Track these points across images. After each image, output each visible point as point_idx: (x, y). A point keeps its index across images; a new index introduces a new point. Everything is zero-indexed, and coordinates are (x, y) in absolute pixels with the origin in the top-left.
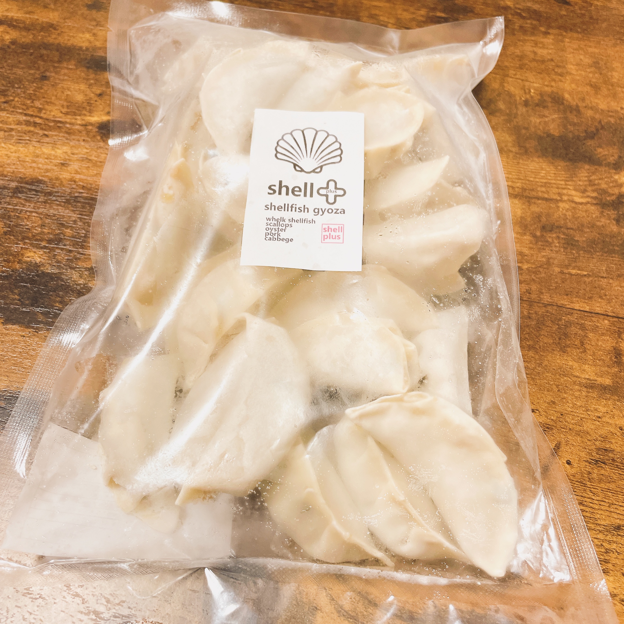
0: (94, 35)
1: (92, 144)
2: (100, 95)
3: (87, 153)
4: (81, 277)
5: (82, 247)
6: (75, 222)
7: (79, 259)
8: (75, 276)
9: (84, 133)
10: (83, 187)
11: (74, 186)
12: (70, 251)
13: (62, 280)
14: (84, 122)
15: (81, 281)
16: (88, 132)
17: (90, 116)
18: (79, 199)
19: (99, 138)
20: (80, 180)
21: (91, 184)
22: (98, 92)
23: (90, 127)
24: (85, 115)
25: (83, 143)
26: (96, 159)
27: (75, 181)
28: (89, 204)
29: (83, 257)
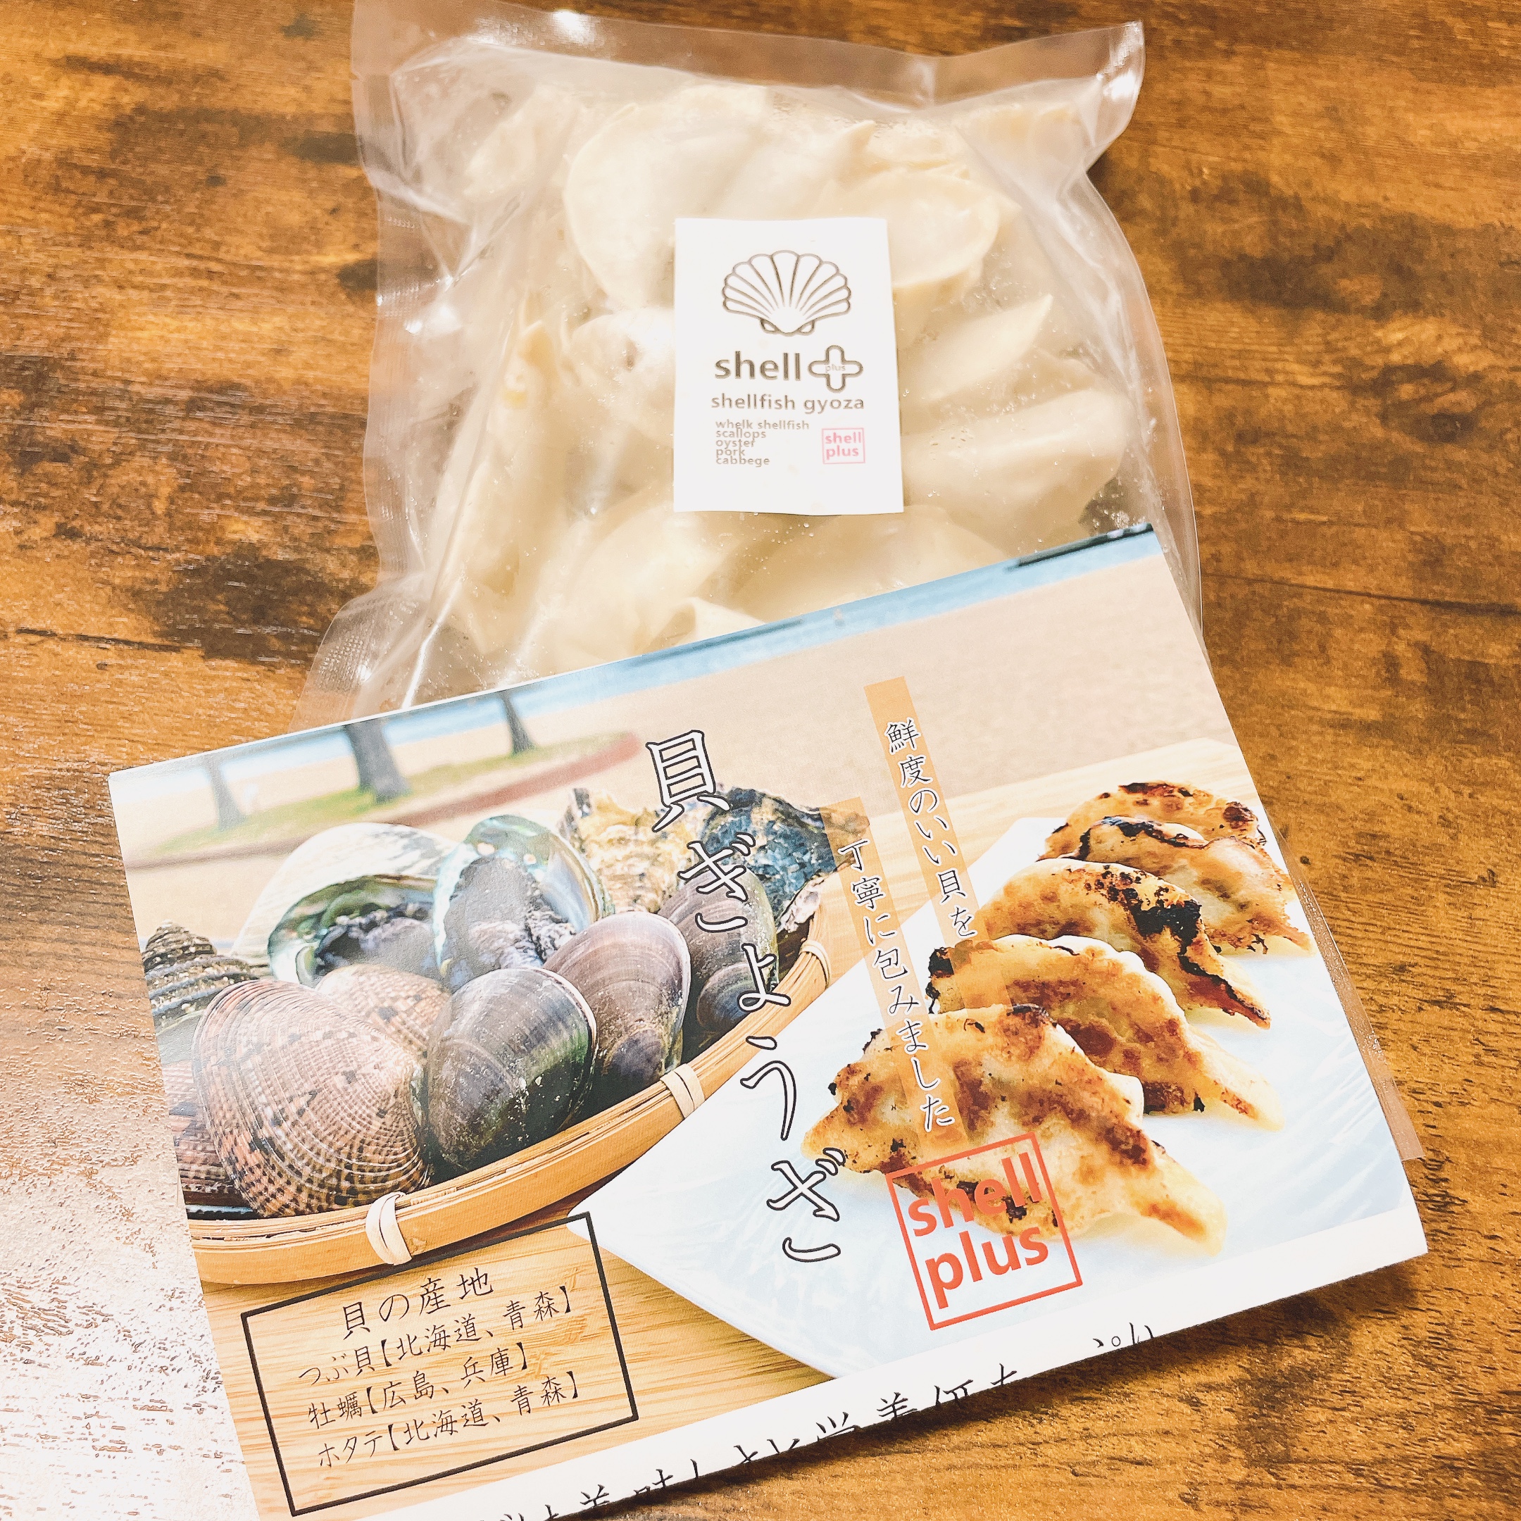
0: (307, 89)
1: (332, 309)
2: (334, 211)
3: (323, 327)
4: (344, 565)
5: (338, 509)
6: (317, 462)
7: (335, 532)
8: (332, 564)
9: (312, 287)
10: (324, 395)
11: (306, 393)
12: (315, 518)
13: (308, 572)
14: (308, 267)
15: (346, 574)
16: (320, 287)
17: (318, 253)
18: (319, 418)
19: (343, 297)
20: (317, 380)
21: (340, 389)
22: (330, 205)
23: (323, 277)
24: (309, 253)
25: (312, 309)
26: (342, 338)
27: (306, 384)
28: (340, 426)
29: (342, 528)
